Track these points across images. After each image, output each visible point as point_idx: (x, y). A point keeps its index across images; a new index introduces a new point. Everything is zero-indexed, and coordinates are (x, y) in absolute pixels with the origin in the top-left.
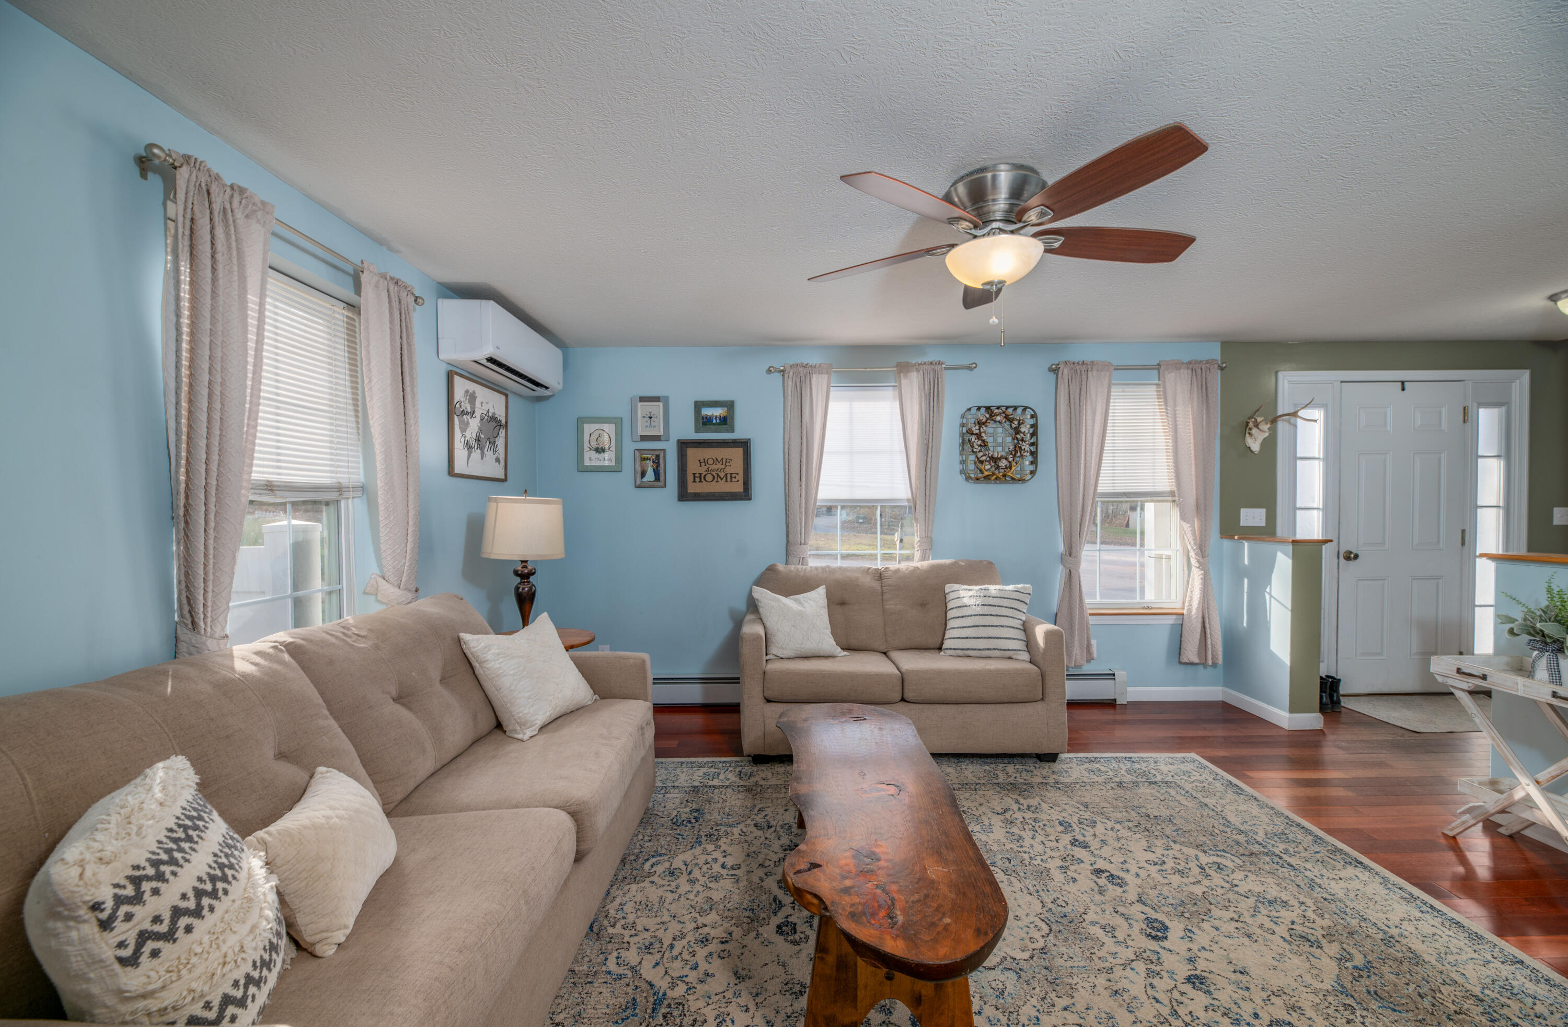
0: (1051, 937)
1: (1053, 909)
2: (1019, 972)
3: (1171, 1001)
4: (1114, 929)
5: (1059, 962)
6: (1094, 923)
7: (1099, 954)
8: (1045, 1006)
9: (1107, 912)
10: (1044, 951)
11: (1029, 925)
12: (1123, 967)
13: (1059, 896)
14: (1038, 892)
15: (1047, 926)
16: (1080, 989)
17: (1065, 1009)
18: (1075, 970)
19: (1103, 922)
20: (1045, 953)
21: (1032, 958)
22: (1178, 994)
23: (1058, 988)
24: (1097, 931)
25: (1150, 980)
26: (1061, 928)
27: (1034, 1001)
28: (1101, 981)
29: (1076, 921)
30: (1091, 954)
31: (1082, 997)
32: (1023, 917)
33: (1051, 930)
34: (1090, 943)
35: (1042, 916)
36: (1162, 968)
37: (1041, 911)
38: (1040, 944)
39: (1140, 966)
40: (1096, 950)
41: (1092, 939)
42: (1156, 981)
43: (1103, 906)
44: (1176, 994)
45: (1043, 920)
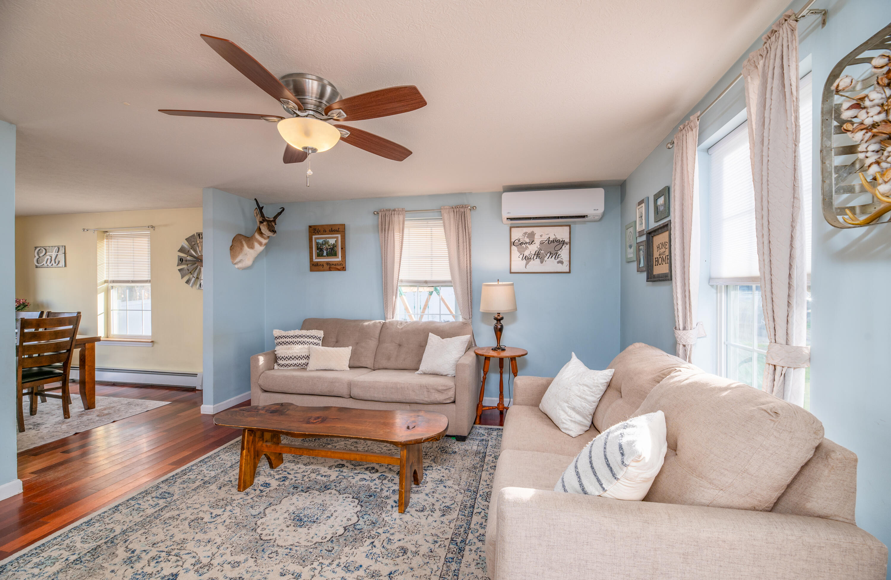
0: (258, 537)
1: (272, 548)
2: (254, 516)
3: (181, 558)
4: (233, 567)
5: (244, 531)
6: (246, 560)
7: (230, 549)
8: (232, 516)
9: (244, 573)
10: (255, 530)
11: (273, 532)
12: (214, 553)
13: (277, 557)
14: (290, 549)
15: (265, 539)
16: (225, 531)
17: (225, 521)
18: (234, 534)
19: (242, 565)
20: (252, 530)
21: (256, 524)
22: (179, 564)
23: (234, 524)
24: (241, 558)
25: (196, 559)
26: (258, 544)
27: (238, 514)
28: (219, 541)
29: (255, 553)
30: (233, 546)
31: (222, 529)
32: (280, 533)
33: (262, 539)
34: (238, 550)
35: (273, 541)
36: (194, 569)
37: (276, 542)
38: (259, 531)
39: (205, 561)
40: (232, 549)
41: (238, 552)
42: (193, 561)
43: (251, 574)
44: (180, 563)
45: (270, 540)
